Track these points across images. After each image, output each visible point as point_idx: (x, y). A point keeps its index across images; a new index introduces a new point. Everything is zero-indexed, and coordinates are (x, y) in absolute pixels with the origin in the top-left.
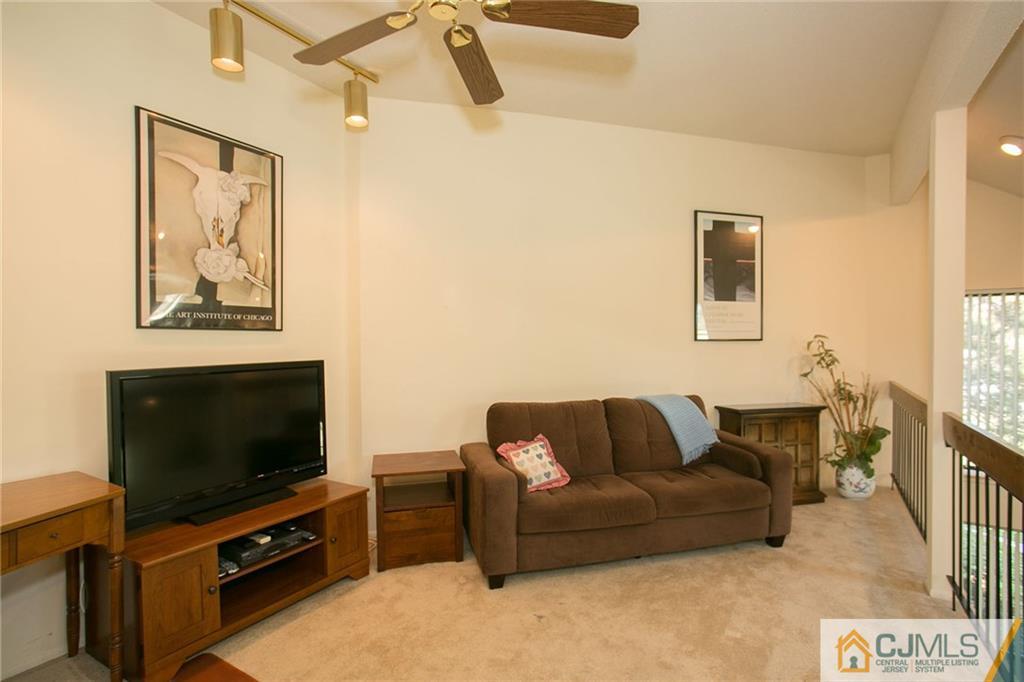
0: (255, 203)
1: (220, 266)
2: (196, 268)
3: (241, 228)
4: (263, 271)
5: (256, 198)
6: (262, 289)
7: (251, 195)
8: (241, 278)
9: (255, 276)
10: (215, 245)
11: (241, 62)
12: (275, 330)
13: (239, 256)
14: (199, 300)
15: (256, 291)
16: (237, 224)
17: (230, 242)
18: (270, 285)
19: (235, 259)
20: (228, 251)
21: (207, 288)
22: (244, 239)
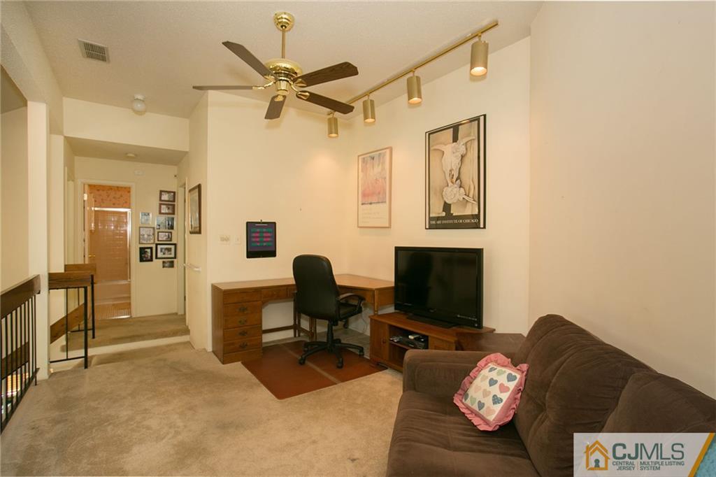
0: (468, 154)
1: (453, 194)
2: (443, 198)
3: (461, 170)
4: (473, 192)
5: (469, 149)
6: (473, 203)
7: (466, 149)
8: (461, 199)
9: (468, 196)
10: (450, 184)
11: (421, 98)
12: (480, 228)
13: (460, 187)
14: (444, 214)
15: (469, 206)
16: (460, 169)
17: (457, 180)
18: (477, 199)
19: (458, 189)
20: (456, 186)
21: (447, 207)
22: (463, 177)
